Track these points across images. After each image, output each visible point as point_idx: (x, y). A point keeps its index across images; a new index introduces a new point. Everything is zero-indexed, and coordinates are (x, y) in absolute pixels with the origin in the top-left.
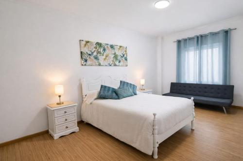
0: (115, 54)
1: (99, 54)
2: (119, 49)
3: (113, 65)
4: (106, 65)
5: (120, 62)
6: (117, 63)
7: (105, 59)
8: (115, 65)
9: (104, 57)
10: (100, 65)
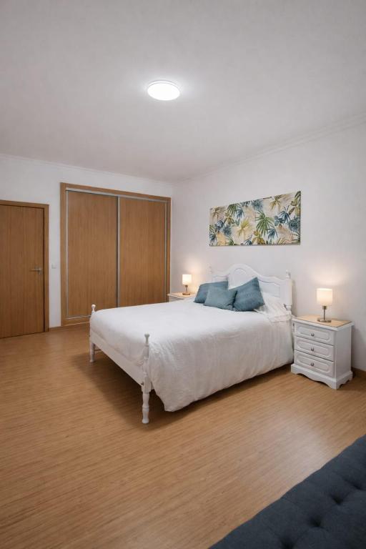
0: (262, 217)
1: (232, 225)
2: (274, 203)
3: (255, 243)
4: (242, 244)
5: (273, 234)
6: (265, 237)
7: (240, 232)
8: (261, 243)
9: (239, 228)
10: (231, 244)
